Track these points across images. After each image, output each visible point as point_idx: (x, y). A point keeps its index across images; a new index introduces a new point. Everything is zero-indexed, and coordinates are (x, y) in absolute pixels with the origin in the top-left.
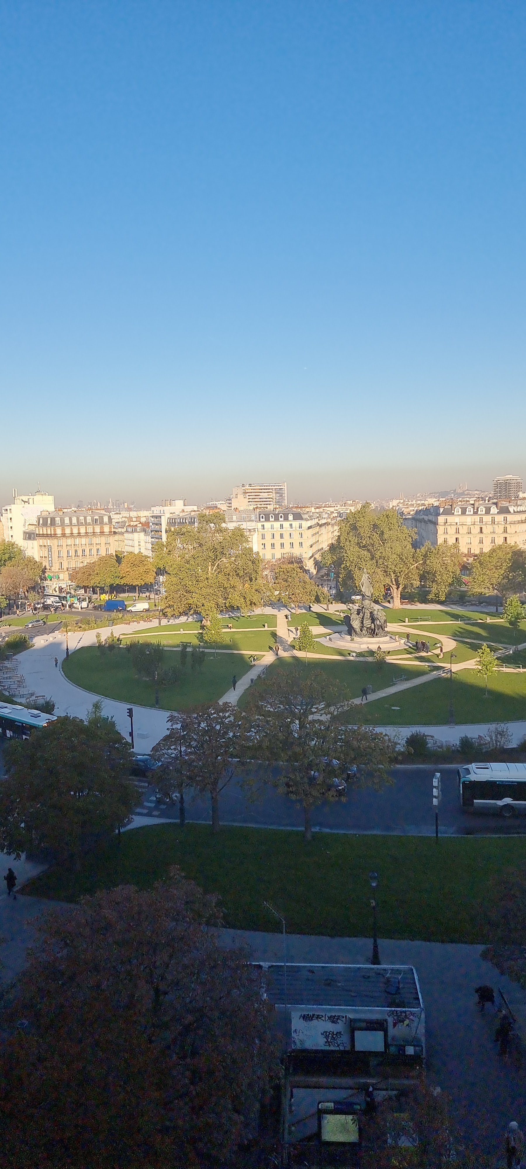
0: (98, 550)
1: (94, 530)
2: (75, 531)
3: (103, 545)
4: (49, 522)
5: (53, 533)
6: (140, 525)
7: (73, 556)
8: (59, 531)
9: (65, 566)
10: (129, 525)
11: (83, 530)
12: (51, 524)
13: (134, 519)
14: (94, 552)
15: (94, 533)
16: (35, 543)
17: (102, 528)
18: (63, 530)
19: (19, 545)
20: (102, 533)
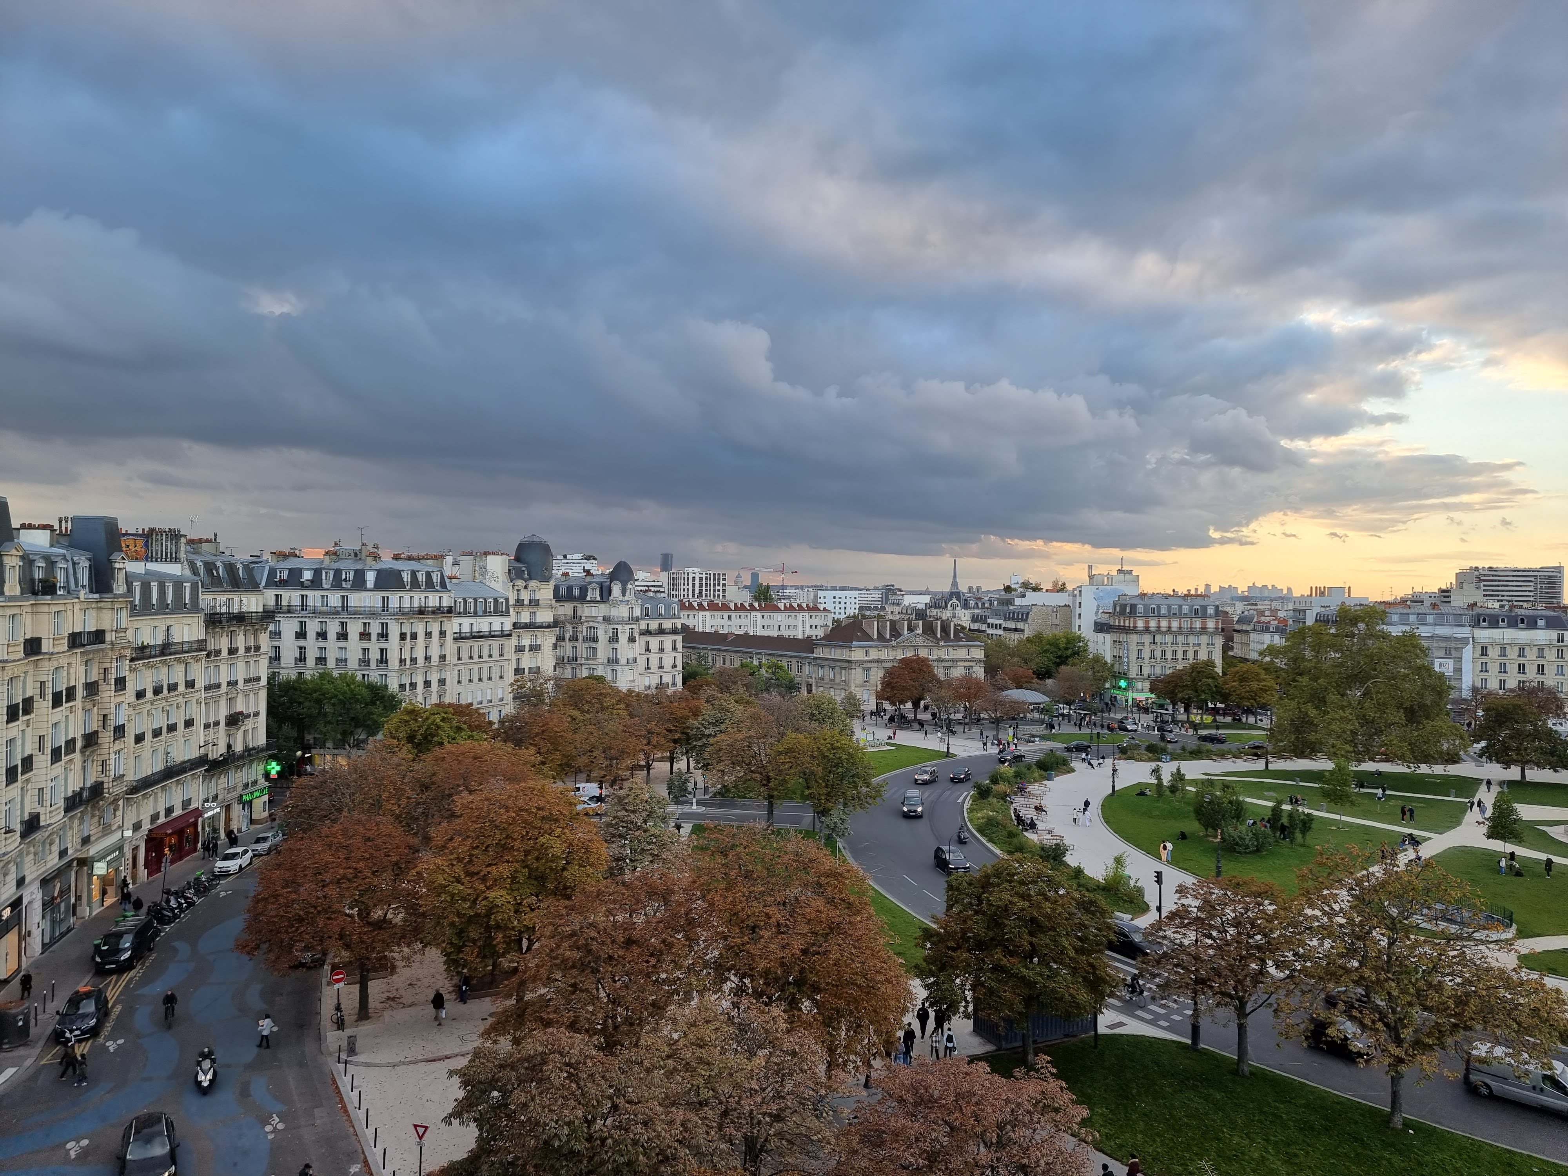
0: (1196, 652)
1: (1191, 624)
2: (1164, 624)
3: (1204, 647)
4: (1128, 610)
5: (1132, 625)
6: (1276, 622)
7: (1159, 659)
8: (1140, 624)
9: (1146, 671)
10: (1258, 622)
11: (1175, 624)
12: (1130, 613)
13: (1267, 613)
14: (1190, 655)
15: (1191, 628)
16: (1108, 637)
17: (1204, 623)
18: (1147, 622)
19: (1087, 638)
20: (1204, 630)
